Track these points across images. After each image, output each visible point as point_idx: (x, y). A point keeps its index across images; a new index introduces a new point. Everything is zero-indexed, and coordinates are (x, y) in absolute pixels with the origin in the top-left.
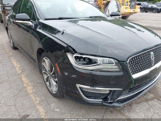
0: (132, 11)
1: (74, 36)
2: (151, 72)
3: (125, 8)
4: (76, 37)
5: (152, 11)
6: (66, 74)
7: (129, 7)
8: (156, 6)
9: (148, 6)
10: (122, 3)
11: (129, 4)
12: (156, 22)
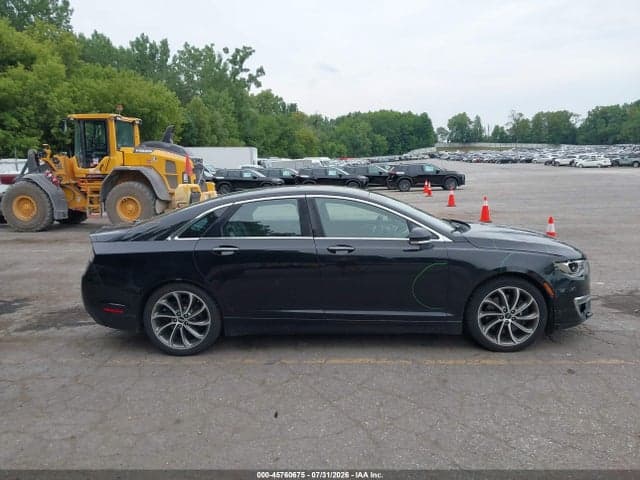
3: (189, 192)
7: (198, 186)
10: (167, 176)
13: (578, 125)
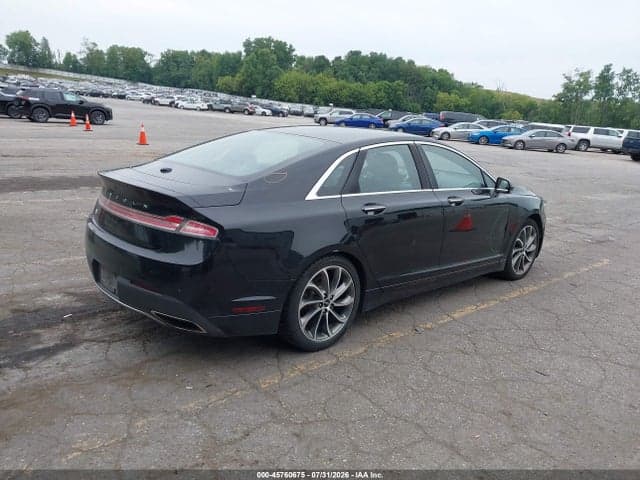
13: (152, 65)
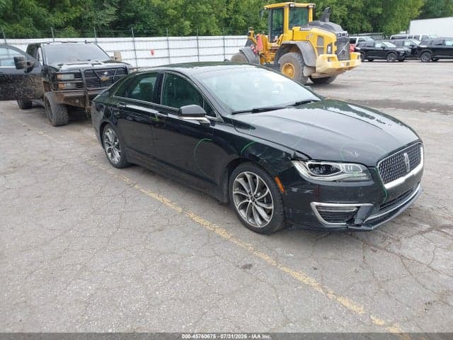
0: (342, 64)
1: (299, 138)
2: (407, 180)
3: (327, 60)
4: (303, 139)
5: (386, 59)
6: (295, 190)
7: (336, 56)
8: (394, 46)
9: (374, 46)
10: (317, 48)
11: (335, 48)
12: (401, 87)
